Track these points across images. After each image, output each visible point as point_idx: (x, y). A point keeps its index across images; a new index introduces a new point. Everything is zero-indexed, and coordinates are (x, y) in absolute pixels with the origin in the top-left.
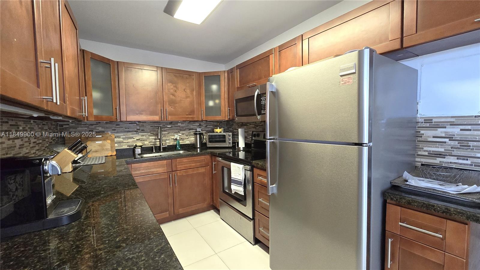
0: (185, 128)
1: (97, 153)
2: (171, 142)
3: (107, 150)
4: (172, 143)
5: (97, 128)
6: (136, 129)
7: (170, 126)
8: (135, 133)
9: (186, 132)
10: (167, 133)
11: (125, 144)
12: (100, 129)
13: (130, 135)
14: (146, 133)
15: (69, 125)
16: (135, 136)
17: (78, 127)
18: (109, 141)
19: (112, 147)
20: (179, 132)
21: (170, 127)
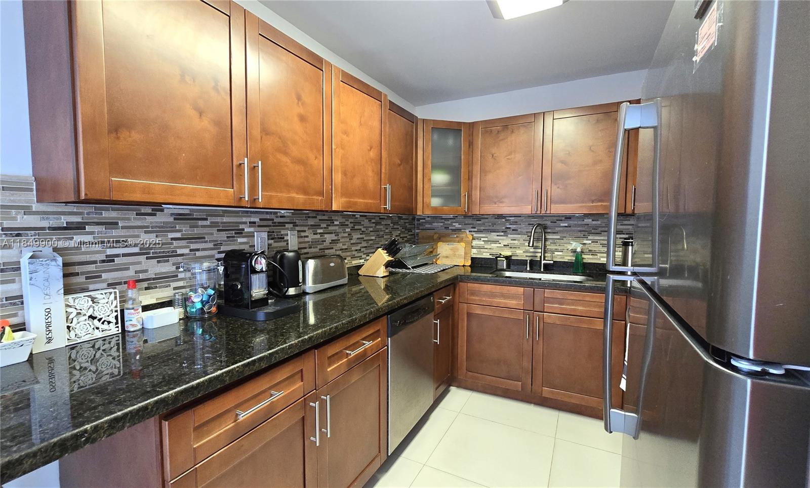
0: (600, 229)
1: (448, 259)
2: (567, 256)
3: (459, 256)
4: (568, 258)
5: (454, 224)
6: (504, 228)
7: (566, 225)
8: (502, 234)
9: (602, 238)
10: (559, 237)
11: (486, 250)
12: (457, 225)
13: (494, 236)
14: (520, 236)
15: (425, 219)
16: (501, 239)
17: (434, 223)
18: (463, 244)
19: (466, 253)
20: (585, 237)
21: (566, 227)
